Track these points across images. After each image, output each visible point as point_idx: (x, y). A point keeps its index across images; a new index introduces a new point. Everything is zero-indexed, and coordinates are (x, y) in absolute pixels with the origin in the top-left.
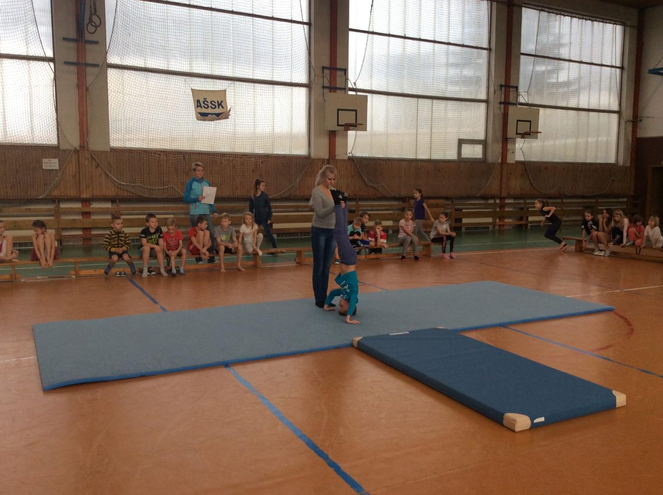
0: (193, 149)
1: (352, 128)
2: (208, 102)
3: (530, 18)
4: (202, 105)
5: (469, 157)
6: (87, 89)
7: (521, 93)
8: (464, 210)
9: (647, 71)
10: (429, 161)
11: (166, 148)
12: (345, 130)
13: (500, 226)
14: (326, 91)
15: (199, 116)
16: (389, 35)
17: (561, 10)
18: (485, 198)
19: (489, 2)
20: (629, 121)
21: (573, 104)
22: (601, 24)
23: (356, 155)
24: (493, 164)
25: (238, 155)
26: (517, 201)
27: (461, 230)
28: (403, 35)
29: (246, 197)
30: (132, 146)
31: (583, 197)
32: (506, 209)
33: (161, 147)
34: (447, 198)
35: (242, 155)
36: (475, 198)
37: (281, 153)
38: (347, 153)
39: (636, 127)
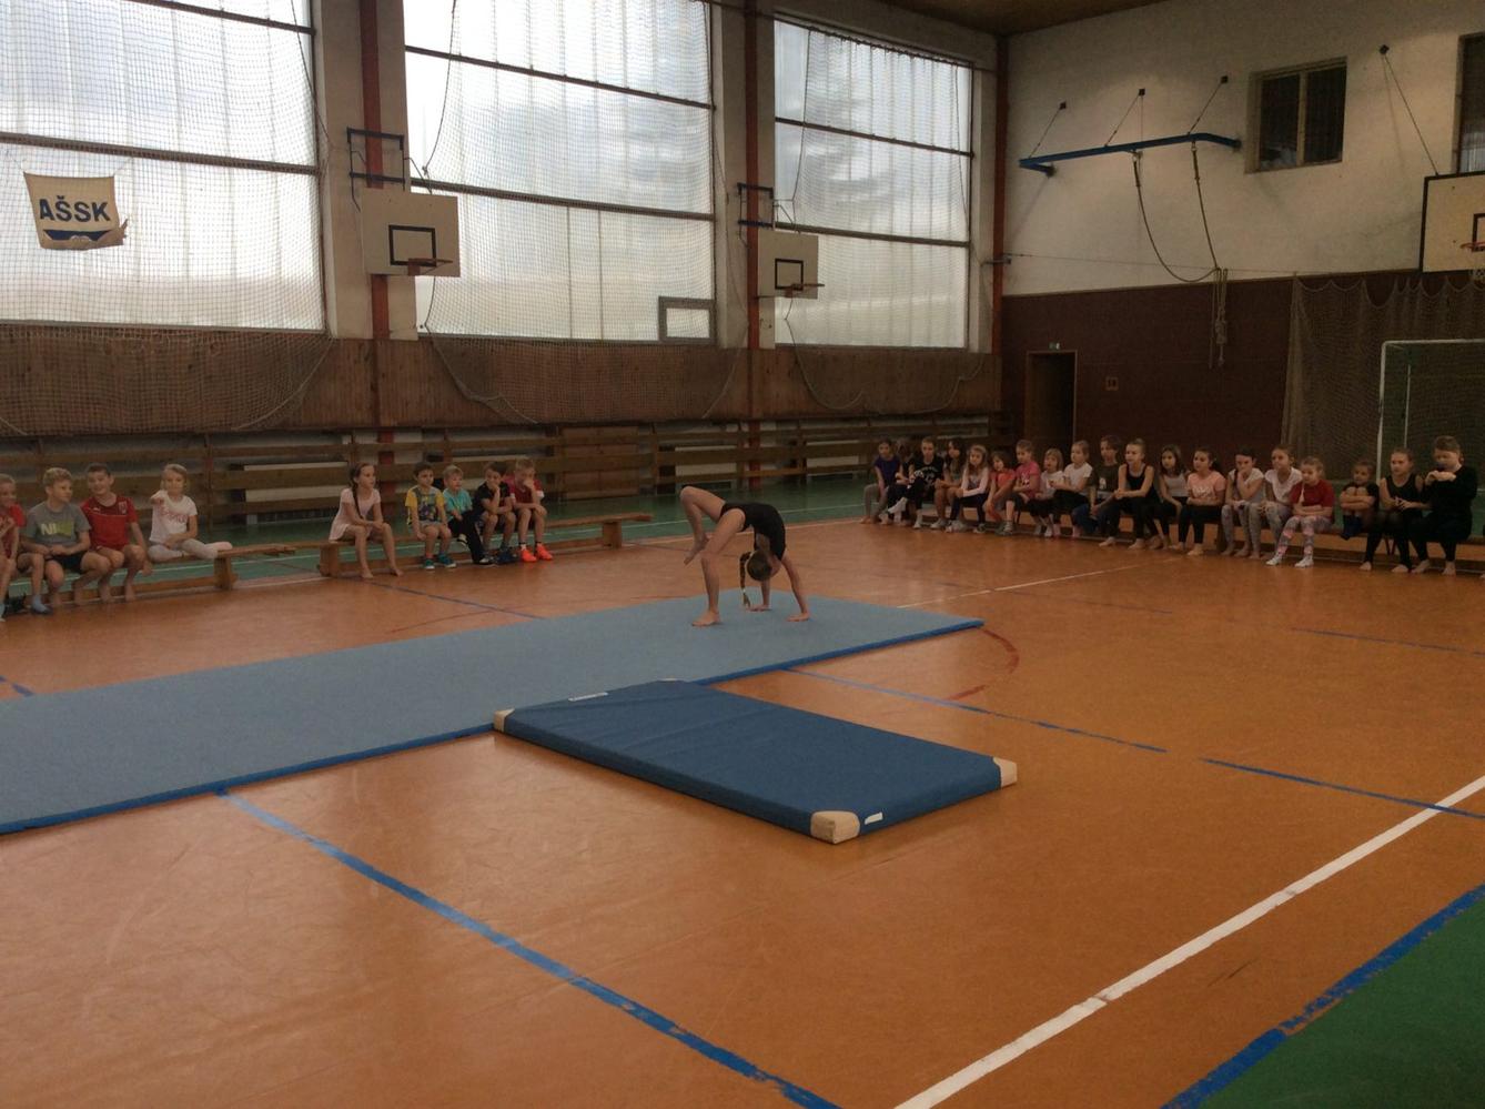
0: (34, 318)
1: (426, 268)
2: (68, 206)
3: (790, 44)
4: (54, 212)
5: (683, 335)
7: (779, 203)
8: (677, 449)
9: (1018, 164)
10: (600, 343)
12: (409, 274)
13: (751, 479)
14: (359, 183)
15: (48, 237)
16: (496, 65)
17: (850, 31)
18: (719, 421)
19: (705, 4)
20: (987, 263)
21: (880, 227)
22: (929, 63)
23: (438, 331)
24: (734, 350)
25: (149, 331)
26: (783, 428)
28: (528, 67)
29: (175, 430)
31: (907, 416)
32: (763, 445)
34: (641, 424)
35: (160, 331)
36: (696, 422)
37: (258, 326)
38: (415, 326)
39: (1002, 274)
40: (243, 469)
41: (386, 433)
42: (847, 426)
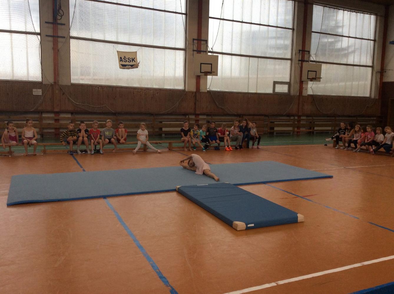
0: (117, 85)
1: (209, 74)
2: (126, 58)
3: (318, 11)
4: (123, 60)
5: (280, 92)
6: (58, 51)
7: (312, 55)
8: (275, 123)
9: (389, 43)
10: (256, 94)
11: (102, 84)
12: (205, 75)
13: (297, 132)
14: (195, 52)
15: (121, 66)
16: (233, 21)
17: (337, 6)
18: (289, 115)
19: (293, 1)
20: (378, 72)
21: (344, 61)
22: (362, 14)
23: (212, 90)
24: (294, 96)
25: (143, 89)
26: (308, 118)
27: (274, 134)
28: (241, 21)
29: (147, 113)
30: (83, 83)
31: (349, 116)
32: (301, 123)
33: (100, 84)
34: (265, 116)
35: (145, 89)
36: (282, 116)
37: (168, 88)
38: (206, 89)
39: (383, 75)
40: (162, 123)
41: (197, 115)
42: (329, 118)
